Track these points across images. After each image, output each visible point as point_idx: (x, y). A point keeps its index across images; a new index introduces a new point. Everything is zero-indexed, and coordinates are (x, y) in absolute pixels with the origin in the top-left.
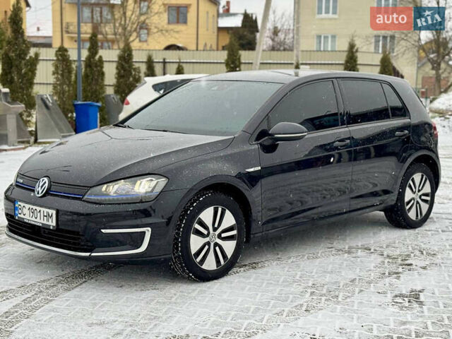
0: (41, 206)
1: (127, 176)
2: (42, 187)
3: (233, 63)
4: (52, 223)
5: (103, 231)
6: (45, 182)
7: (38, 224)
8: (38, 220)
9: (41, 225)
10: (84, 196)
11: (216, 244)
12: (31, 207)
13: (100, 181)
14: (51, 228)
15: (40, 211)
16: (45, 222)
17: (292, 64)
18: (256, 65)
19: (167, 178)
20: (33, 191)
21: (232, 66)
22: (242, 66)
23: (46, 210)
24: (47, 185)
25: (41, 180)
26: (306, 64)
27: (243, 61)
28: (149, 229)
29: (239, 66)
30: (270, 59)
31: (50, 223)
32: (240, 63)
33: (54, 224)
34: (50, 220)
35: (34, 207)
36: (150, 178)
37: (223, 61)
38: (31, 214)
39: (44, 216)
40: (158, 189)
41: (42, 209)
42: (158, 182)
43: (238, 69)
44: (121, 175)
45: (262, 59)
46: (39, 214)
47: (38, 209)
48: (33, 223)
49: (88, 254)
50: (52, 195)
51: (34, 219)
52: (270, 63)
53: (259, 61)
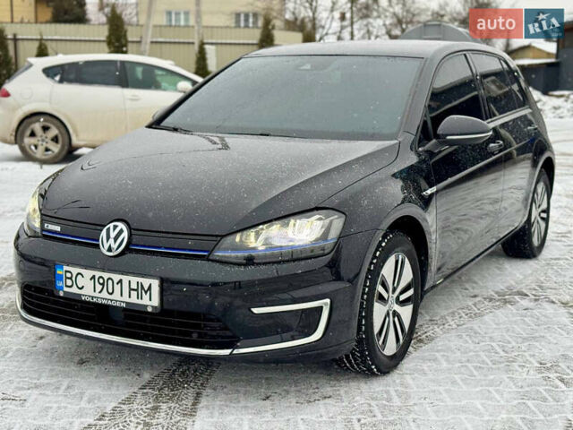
0: (123, 273)
1: (283, 213)
2: (116, 239)
3: (118, 40)
5: (256, 310)
6: (121, 231)
7: (118, 304)
8: (116, 296)
10: (211, 252)
11: (395, 314)
12: (98, 274)
13: (237, 224)
14: (150, 310)
15: (120, 281)
16: (134, 299)
17: (193, 43)
18: (146, 43)
19: (343, 213)
20: (97, 246)
21: (117, 44)
22: (130, 46)
23: (134, 280)
24: (125, 234)
25: (111, 225)
26: (212, 44)
27: (130, 39)
28: (328, 301)
29: (126, 46)
30: (161, 37)
32: (127, 42)
33: (155, 302)
34: (146, 297)
35: (106, 275)
36: (318, 216)
37: (104, 38)
39: (131, 289)
40: (334, 234)
41: (126, 279)
42: (331, 222)
43: (124, 49)
44: (272, 214)
45: (153, 37)
46: (117, 288)
47: (116, 277)
48: (104, 302)
49: (227, 352)
50: (138, 252)
51: (105, 294)
52: (161, 43)
53: (149, 40)
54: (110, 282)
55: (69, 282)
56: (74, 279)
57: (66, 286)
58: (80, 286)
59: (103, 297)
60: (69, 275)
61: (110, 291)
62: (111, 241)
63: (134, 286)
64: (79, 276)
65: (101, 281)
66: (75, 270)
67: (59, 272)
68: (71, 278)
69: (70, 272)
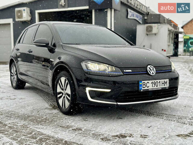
4: (167, 86)
9: (161, 89)
12: (153, 81)
14: (167, 88)
16: (163, 86)
23: (163, 80)
24: (154, 69)
31: (166, 86)
34: (166, 85)
35: (156, 81)
38: (154, 85)
39: (162, 83)
41: (161, 81)
46: (159, 84)
47: (158, 81)
51: (155, 87)
54: (157, 83)
55: (144, 86)
56: (146, 85)
57: (143, 88)
58: (148, 86)
59: (155, 88)
60: (144, 84)
61: (157, 85)
62: (152, 71)
63: (163, 82)
64: (148, 83)
65: (154, 83)
66: (146, 82)
67: (140, 84)
68: (145, 85)
69: (145, 83)
